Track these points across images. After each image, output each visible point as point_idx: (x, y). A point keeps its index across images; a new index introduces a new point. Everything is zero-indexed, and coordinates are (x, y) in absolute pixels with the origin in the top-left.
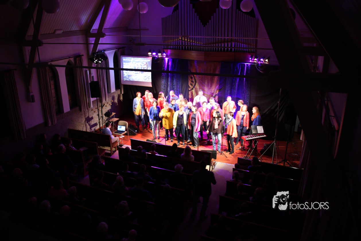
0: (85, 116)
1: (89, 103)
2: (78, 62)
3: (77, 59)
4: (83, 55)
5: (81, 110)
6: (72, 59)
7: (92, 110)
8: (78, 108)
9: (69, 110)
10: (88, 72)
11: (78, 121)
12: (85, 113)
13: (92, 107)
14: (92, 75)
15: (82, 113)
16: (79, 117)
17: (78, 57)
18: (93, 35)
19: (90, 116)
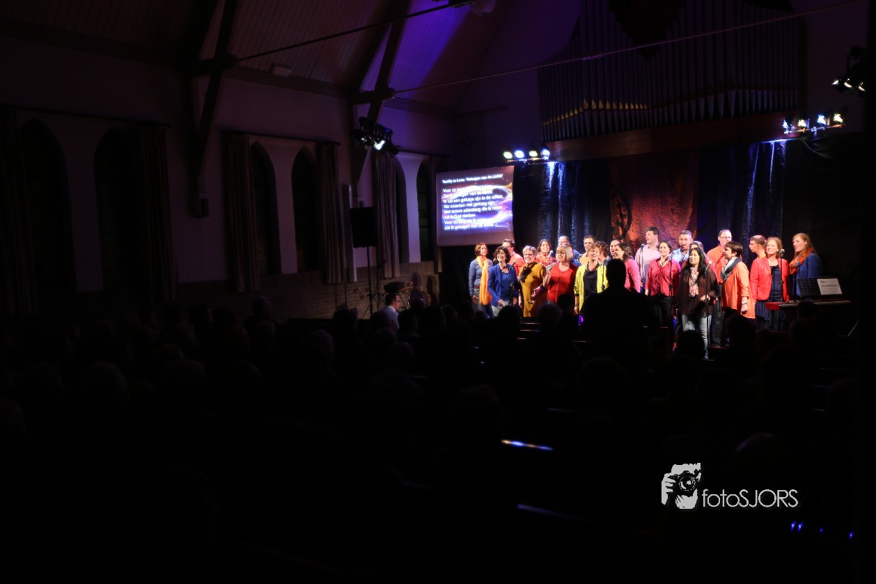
0: (336, 300)
1: (348, 269)
2: (324, 157)
3: (325, 148)
4: (339, 144)
5: (325, 281)
6: (311, 147)
7: (355, 291)
8: (318, 274)
9: (295, 270)
10: (350, 189)
12: (336, 292)
13: (356, 280)
14: (360, 199)
15: (329, 290)
17: (326, 144)
18: (364, 99)
19: (348, 305)
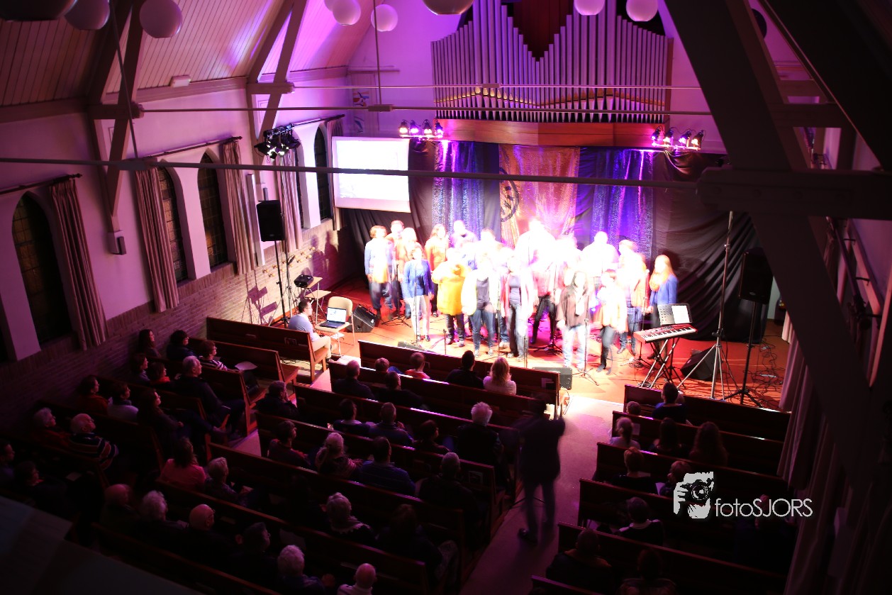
0: (247, 286)
1: (256, 254)
2: (227, 155)
3: (227, 147)
4: (240, 138)
5: (236, 272)
6: (214, 149)
7: (264, 272)
8: (229, 267)
9: (208, 272)
10: (253, 179)
11: (231, 298)
12: (246, 279)
13: (264, 263)
14: (263, 186)
15: (241, 279)
16: (232, 290)
17: (228, 142)
18: (263, 89)
19: (258, 286)
